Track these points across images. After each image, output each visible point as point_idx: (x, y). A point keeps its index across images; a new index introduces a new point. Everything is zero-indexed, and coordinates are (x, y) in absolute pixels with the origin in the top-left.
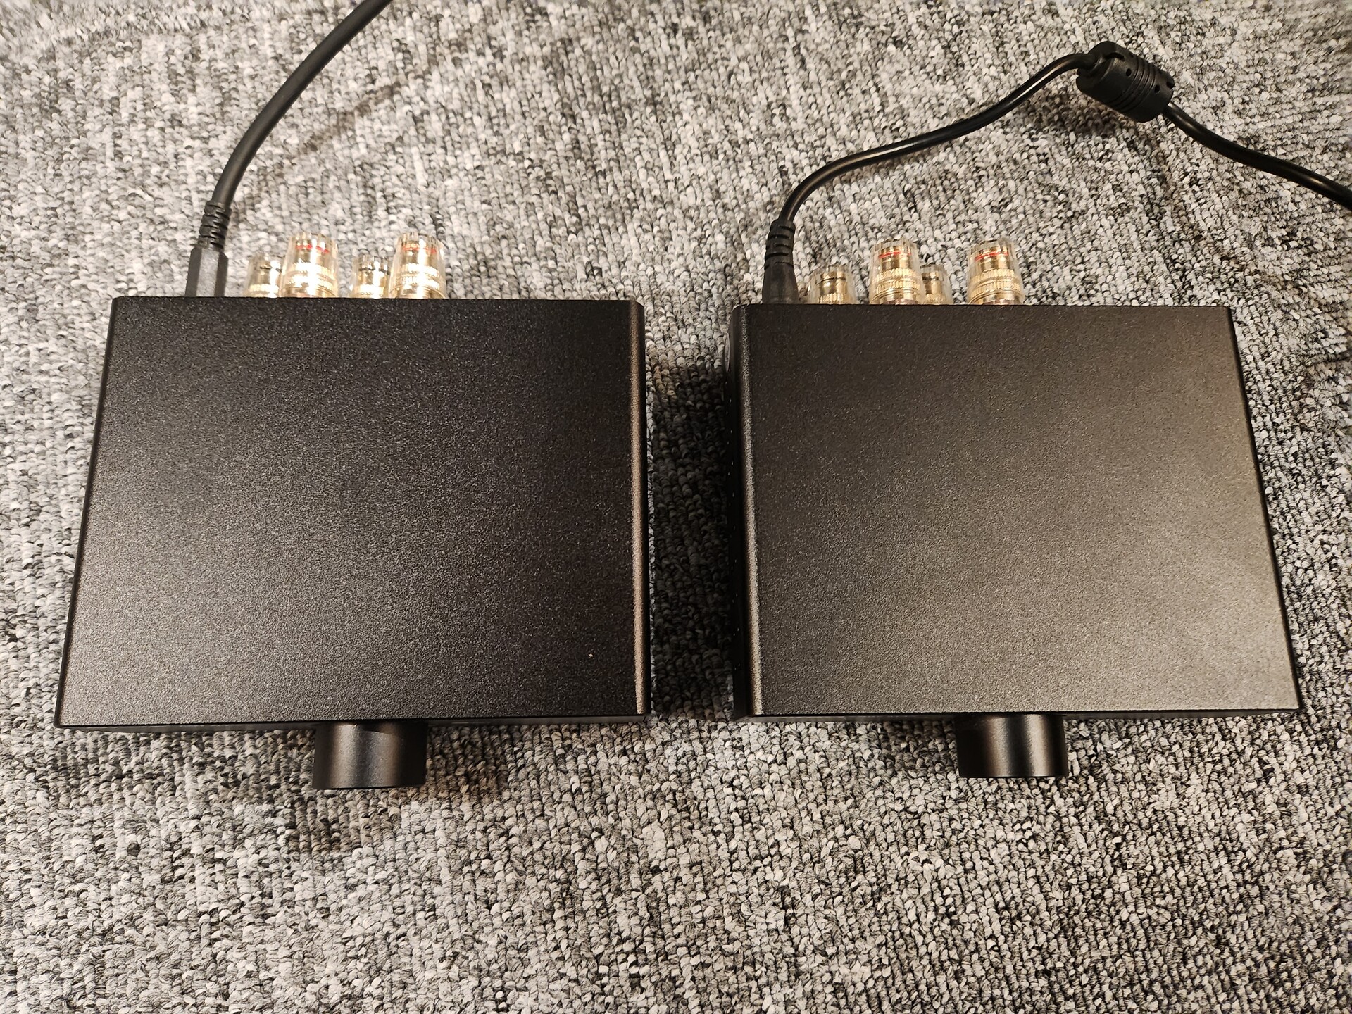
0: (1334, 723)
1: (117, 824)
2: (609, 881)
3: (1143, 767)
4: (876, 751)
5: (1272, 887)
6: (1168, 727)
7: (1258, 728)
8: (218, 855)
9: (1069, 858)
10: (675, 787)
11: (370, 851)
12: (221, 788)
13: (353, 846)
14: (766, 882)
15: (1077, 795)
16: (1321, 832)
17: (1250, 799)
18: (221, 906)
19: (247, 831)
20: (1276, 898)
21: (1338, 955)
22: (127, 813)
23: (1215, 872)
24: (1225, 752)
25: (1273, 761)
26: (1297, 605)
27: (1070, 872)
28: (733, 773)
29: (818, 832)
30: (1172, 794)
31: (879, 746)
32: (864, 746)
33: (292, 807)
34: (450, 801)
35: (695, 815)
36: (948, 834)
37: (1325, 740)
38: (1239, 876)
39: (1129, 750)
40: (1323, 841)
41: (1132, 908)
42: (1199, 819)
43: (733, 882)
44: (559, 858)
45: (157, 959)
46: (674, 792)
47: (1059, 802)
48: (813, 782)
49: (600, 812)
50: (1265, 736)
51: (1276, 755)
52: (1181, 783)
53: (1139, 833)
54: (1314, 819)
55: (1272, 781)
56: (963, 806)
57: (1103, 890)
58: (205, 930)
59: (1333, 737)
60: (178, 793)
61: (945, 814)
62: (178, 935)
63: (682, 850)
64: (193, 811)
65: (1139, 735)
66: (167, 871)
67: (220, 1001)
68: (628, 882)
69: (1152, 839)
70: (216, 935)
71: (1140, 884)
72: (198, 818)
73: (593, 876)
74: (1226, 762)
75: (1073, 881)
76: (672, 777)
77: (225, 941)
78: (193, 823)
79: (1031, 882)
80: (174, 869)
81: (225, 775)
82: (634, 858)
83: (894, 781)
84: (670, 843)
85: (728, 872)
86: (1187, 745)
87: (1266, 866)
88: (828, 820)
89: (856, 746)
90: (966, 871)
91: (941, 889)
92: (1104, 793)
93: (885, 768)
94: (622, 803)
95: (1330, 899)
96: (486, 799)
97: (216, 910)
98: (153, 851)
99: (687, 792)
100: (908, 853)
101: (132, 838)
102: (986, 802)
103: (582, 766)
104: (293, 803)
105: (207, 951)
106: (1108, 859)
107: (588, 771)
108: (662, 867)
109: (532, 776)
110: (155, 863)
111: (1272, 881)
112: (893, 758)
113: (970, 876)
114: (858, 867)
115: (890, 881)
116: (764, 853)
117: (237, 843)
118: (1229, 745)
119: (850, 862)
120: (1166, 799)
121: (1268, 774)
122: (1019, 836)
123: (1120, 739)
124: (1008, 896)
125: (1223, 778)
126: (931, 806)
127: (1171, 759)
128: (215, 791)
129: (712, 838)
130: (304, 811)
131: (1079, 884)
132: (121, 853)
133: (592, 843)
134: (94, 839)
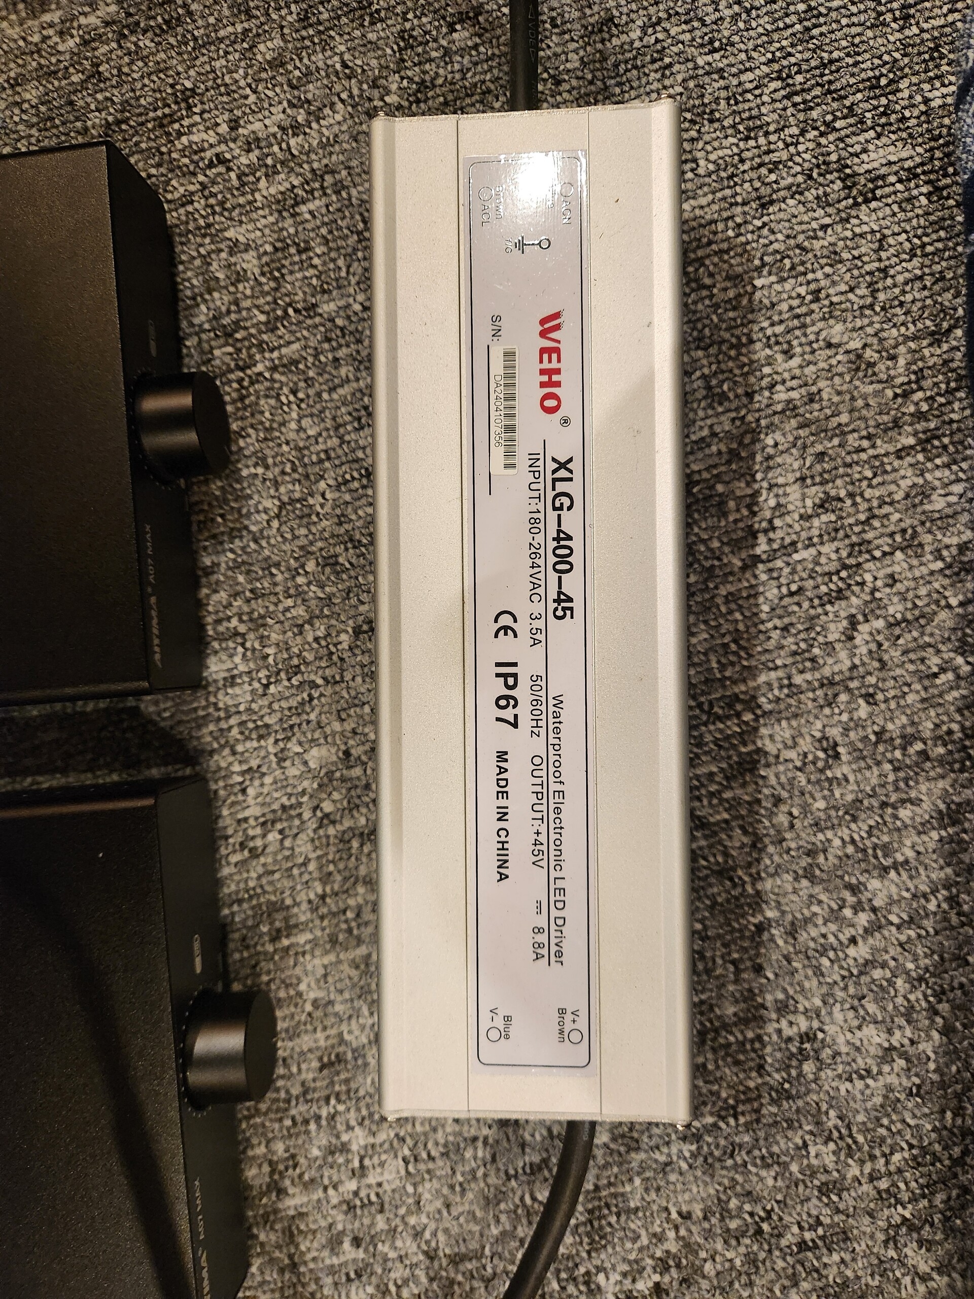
0: (169, 91)
1: (335, 1261)
2: (359, 797)
3: (222, 284)
4: (226, 546)
5: (325, 161)
6: (184, 257)
7: (179, 167)
8: (356, 1164)
9: (310, 359)
10: (271, 740)
11: (345, 1024)
12: (298, 1171)
13: (342, 1041)
14: (351, 648)
15: (254, 350)
16: (272, 109)
17: (245, 179)
18: (400, 1155)
19: (334, 1141)
20: (334, 157)
21: (382, 99)
22: (326, 1253)
23: (314, 217)
24: (203, 201)
25: (208, 154)
26: (57, 122)
27: (323, 359)
28: (256, 685)
29: (304, 600)
30: (246, 256)
31: (221, 543)
32: (223, 559)
33: (311, 1100)
34: (296, 954)
35: (295, 720)
36: (296, 476)
37: (185, 100)
38: (316, 194)
39: (207, 297)
40: (280, 108)
41: (351, 300)
42: (267, 231)
43: (353, 679)
44: (341, 846)
45: (448, 1206)
46: (277, 741)
47: (260, 368)
48: (259, 607)
49: (298, 811)
50: (186, 161)
51: (203, 150)
52: (234, 247)
53: (283, 290)
54: (260, 116)
55: (228, 156)
56: (270, 461)
57: (337, 327)
58: (422, 1167)
59: (183, 92)
60: (304, 1210)
61: (279, 479)
62: (427, 1190)
63: (328, 730)
64: (320, 1193)
65: (193, 286)
66: (373, 1209)
67: (480, 1144)
68: (358, 778)
69: (288, 278)
70: (424, 1155)
71: (329, 292)
72: (325, 1189)
73: (355, 813)
74: (212, 201)
75: (330, 356)
76: (263, 743)
77: (430, 1145)
78: (331, 1192)
79: (335, 396)
80: (371, 1203)
81: (287, 1169)
82: (338, 774)
83: (253, 528)
84: (322, 741)
85: (344, 685)
86: (199, 240)
87: (306, 166)
88: (292, 591)
89: (223, 565)
90: (329, 458)
91: (346, 482)
92: (248, 324)
93: (241, 537)
94: (289, 790)
95: (332, 104)
96: (292, 922)
97: (404, 1159)
98: (357, 1224)
99: (277, 728)
100: (318, 514)
101: (347, 1245)
102: (266, 439)
103: (258, 831)
104: (307, 1101)
105: (440, 1163)
106: (309, 322)
107: (263, 824)
108: (343, 747)
109: (270, 878)
110: (366, 1221)
111: (320, 160)
112: (232, 529)
113: (333, 455)
114: (330, 562)
115: (342, 531)
116: (325, 651)
117: (344, 1148)
118: (196, 198)
119: (328, 570)
120: (249, 262)
121: (221, 160)
122: (294, 407)
123: (198, 305)
124: (348, 418)
125: (228, 205)
126: (272, 492)
127: (213, 256)
128: (301, 1176)
129: (316, 702)
130: (315, 1090)
131: (333, 349)
132: (361, 1254)
133: (327, 816)
134: (349, 1280)
